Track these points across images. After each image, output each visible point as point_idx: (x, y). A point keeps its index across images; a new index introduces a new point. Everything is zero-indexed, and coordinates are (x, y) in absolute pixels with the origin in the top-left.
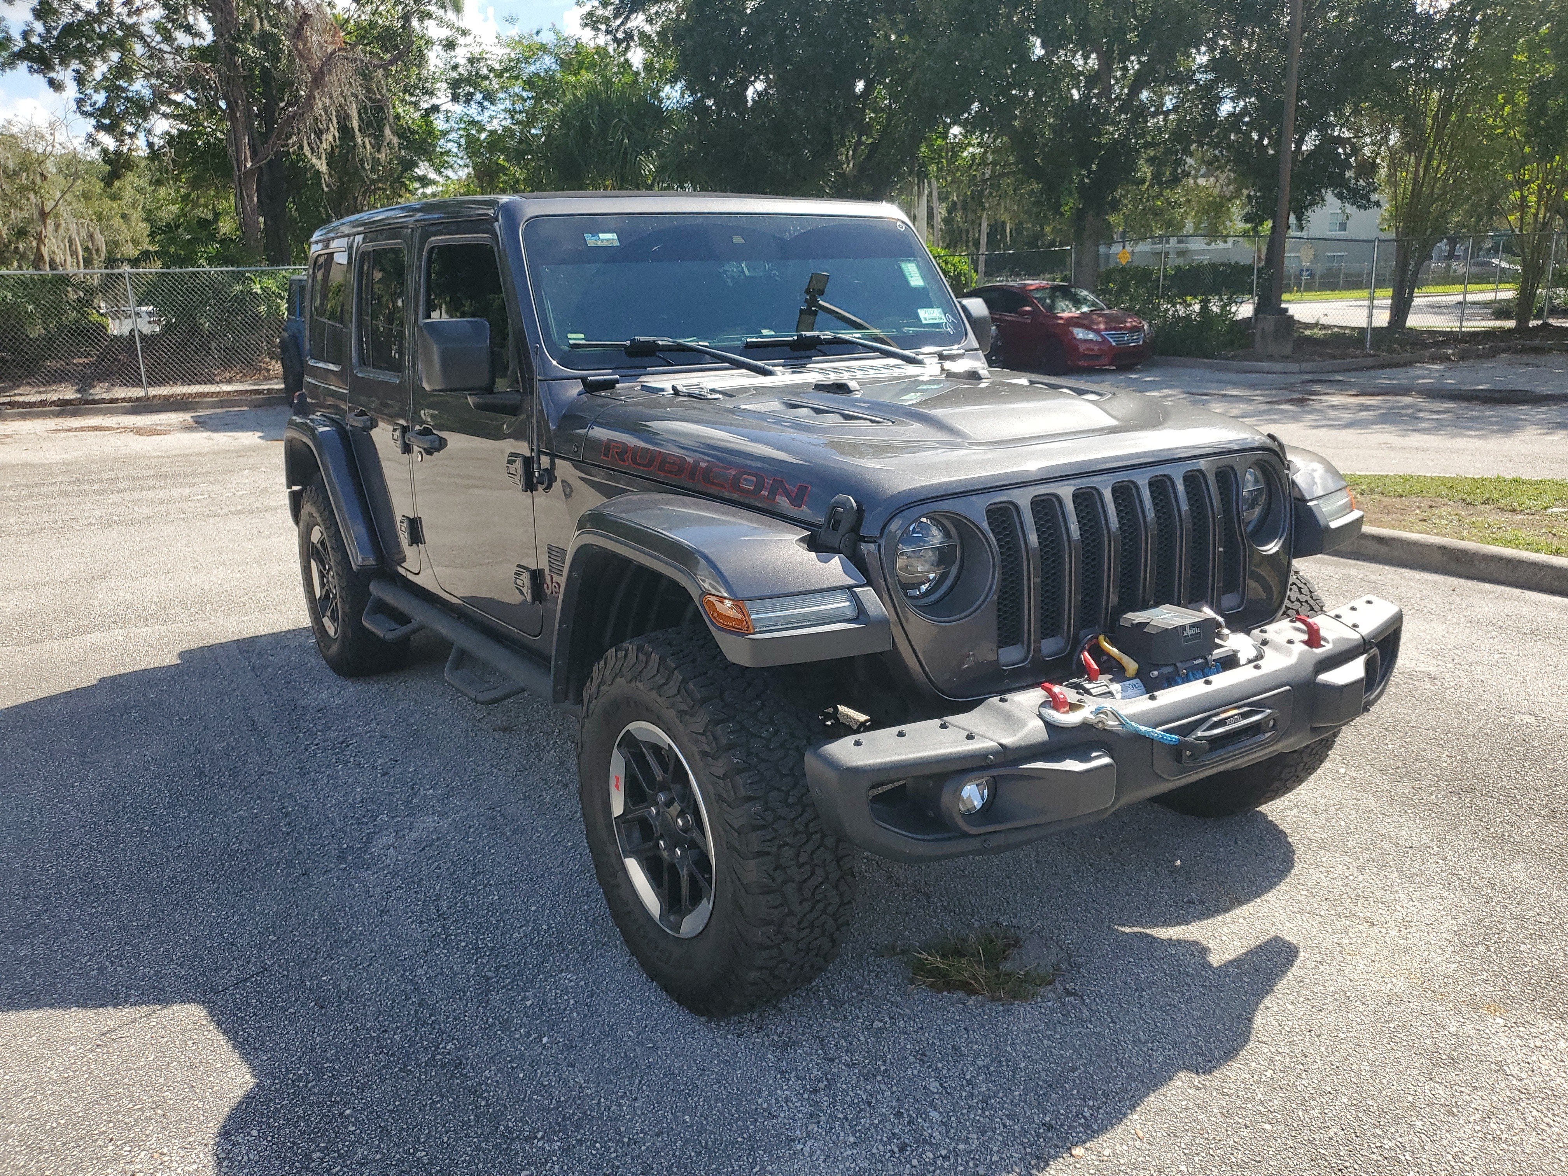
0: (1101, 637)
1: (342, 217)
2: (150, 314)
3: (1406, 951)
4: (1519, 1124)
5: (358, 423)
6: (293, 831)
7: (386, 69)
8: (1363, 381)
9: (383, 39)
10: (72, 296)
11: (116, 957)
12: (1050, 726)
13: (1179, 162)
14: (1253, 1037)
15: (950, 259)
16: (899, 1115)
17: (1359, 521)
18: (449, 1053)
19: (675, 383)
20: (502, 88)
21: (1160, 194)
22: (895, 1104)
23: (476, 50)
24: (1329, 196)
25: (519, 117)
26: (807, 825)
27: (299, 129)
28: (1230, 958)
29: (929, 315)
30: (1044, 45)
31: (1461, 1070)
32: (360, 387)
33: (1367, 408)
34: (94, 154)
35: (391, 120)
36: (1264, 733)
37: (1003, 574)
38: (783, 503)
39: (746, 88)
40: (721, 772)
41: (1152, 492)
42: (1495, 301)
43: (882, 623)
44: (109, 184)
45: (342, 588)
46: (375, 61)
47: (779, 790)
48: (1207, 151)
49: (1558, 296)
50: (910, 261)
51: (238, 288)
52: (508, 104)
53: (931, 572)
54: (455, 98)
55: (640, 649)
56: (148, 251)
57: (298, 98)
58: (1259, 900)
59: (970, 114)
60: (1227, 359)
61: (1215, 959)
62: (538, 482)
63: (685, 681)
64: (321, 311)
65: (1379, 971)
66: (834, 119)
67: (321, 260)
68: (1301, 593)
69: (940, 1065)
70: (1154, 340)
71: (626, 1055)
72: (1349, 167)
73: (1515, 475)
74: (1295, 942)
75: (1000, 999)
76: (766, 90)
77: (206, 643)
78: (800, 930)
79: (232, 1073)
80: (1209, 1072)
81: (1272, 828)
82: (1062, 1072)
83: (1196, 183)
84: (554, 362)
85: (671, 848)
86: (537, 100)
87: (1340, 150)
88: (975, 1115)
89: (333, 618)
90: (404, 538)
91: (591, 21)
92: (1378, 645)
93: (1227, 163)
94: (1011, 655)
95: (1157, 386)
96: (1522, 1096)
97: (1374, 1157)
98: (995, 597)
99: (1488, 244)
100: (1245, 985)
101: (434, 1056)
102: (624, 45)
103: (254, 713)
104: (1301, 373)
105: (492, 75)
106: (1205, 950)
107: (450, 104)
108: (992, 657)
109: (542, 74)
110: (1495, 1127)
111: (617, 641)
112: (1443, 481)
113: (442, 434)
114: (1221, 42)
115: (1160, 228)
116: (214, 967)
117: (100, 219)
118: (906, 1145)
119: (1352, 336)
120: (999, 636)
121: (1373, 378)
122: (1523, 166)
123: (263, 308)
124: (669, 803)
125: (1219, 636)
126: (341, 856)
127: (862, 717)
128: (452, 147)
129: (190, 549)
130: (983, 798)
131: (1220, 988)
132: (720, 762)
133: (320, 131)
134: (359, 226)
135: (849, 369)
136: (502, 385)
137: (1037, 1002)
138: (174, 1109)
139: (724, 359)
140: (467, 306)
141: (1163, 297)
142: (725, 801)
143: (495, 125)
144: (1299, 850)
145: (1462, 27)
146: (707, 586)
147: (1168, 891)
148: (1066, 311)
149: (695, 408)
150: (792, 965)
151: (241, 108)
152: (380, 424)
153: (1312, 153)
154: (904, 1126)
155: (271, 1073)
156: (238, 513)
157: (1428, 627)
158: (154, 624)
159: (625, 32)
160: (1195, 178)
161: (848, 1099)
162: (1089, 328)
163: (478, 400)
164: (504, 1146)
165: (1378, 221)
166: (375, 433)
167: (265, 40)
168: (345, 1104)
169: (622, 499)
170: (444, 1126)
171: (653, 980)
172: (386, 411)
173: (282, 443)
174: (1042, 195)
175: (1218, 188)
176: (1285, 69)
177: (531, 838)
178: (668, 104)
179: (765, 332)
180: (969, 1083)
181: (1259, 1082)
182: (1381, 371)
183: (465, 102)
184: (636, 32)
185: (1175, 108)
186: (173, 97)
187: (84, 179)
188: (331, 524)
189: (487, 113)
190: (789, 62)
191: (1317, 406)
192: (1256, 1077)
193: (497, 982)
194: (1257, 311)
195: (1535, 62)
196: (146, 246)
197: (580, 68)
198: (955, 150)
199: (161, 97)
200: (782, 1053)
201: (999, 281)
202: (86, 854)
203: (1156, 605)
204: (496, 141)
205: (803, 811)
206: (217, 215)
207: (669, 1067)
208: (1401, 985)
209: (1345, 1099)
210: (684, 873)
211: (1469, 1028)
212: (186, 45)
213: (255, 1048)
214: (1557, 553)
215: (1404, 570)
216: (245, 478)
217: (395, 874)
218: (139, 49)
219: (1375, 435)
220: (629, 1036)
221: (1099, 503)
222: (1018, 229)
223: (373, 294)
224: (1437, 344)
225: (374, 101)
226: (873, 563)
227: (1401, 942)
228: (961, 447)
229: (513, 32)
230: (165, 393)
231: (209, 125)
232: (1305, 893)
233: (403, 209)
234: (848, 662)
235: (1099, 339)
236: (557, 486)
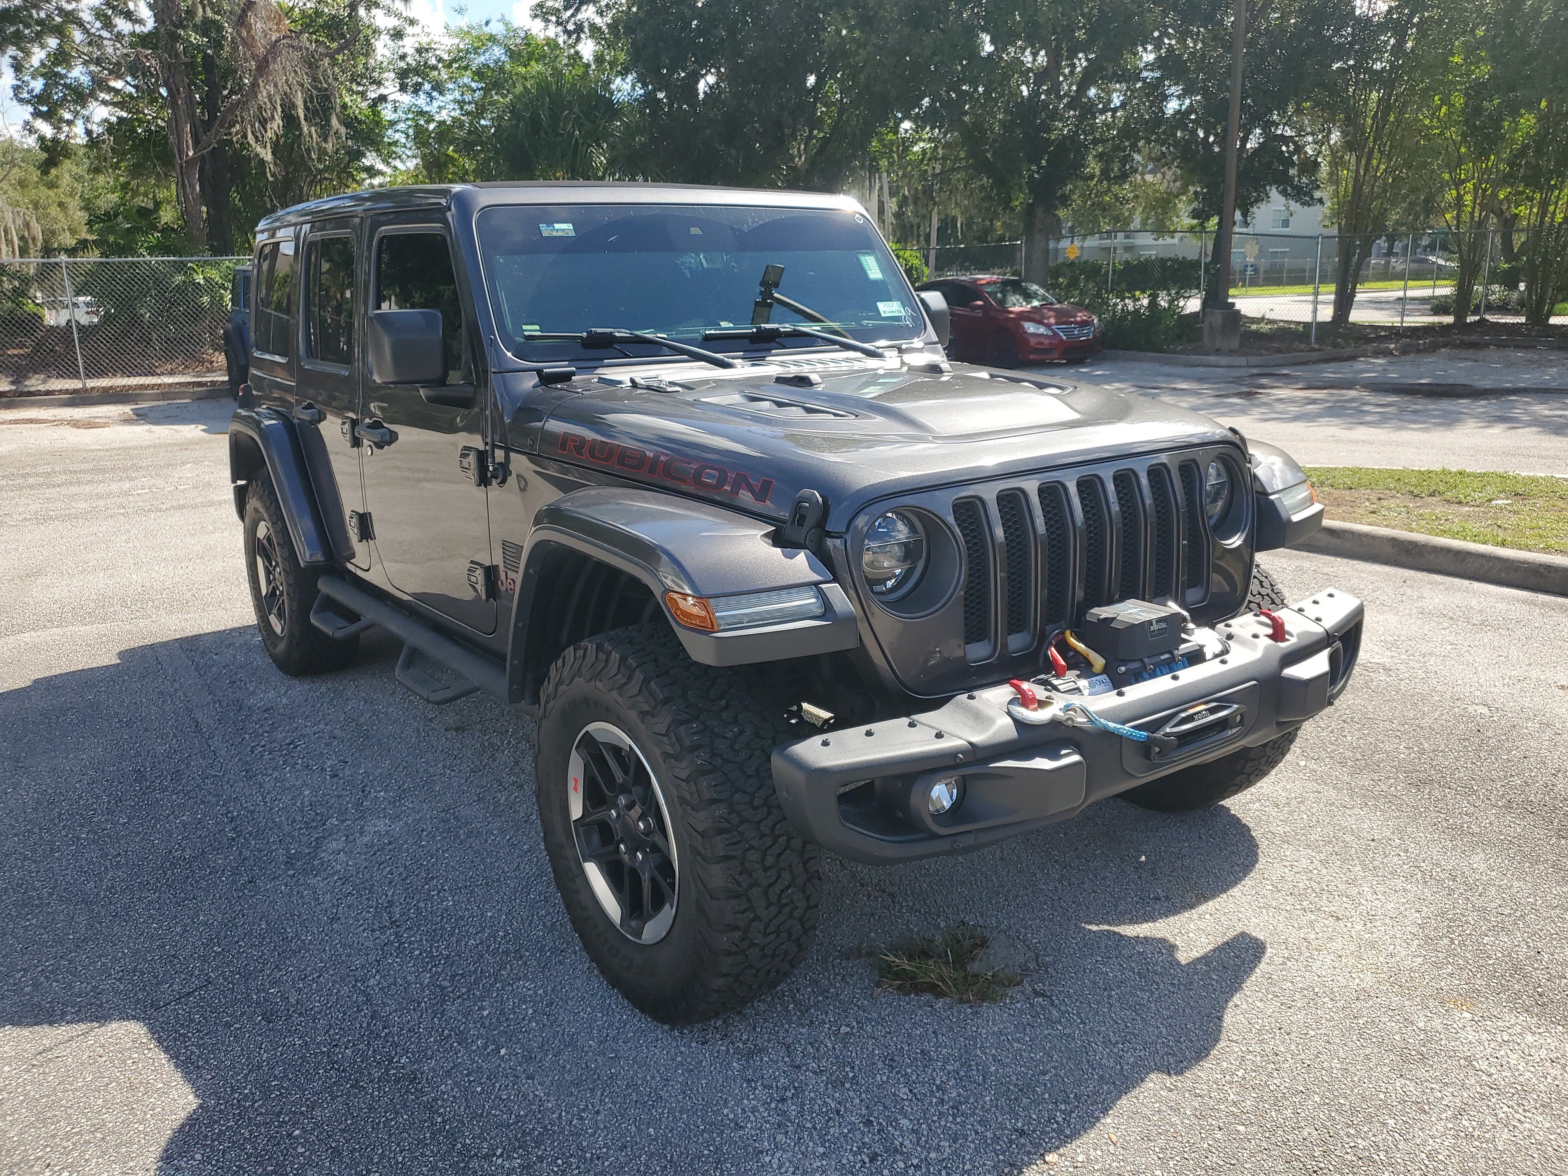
0: (1068, 633)
1: (287, 207)
2: (88, 304)
3: (1372, 945)
4: (1490, 1120)
5: (306, 415)
6: (238, 836)
7: (332, 58)
8: (1309, 375)
9: (329, 28)
10: (7, 285)
11: (52, 972)
12: (1019, 724)
13: (1127, 159)
14: (1223, 1036)
15: (901, 253)
16: (869, 1123)
17: (1319, 515)
18: (403, 1068)
19: (633, 375)
20: (451, 78)
21: (1109, 190)
22: (864, 1112)
23: (425, 40)
24: (1274, 193)
25: (468, 108)
26: (773, 828)
27: (242, 118)
28: (1198, 955)
29: (889, 308)
30: (992, 42)
31: (1431, 1066)
32: (307, 380)
33: (1313, 402)
34: (31, 141)
35: (338, 110)
36: (1232, 728)
37: (970, 569)
38: (746, 497)
39: (697, 82)
40: (684, 774)
41: (1116, 486)
42: (1433, 297)
43: (850, 619)
44: (46, 172)
45: (289, 585)
46: (321, 50)
47: (745, 792)
48: (1154, 148)
49: (1494, 293)
50: (868, 254)
51: (179, 278)
52: (457, 95)
53: (897, 567)
54: (403, 88)
55: (600, 648)
56: (86, 240)
57: (241, 87)
58: (1225, 896)
59: (920, 109)
60: (1175, 352)
61: (1183, 957)
62: (492, 477)
63: (647, 681)
64: (265, 302)
65: (1346, 966)
66: (786, 114)
67: (267, 250)
68: (1262, 586)
69: (909, 1071)
70: (1104, 334)
71: (587, 1066)
72: (1293, 164)
73: (1460, 468)
74: (1262, 938)
75: (968, 1001)
76: (717, 83)
77: (147, 642)
78: (765, 935)
79: (174, 1094)
80: (1181, 1072)
81: (1235, 822)
82: (1033, 1075)
83: (1143, 179)
84: (509, 354)
85: (632, 852)
86: (486, 91)
87: (1284, 148)
88: (946, 1121)
89: (280, 616)
90: (353, 534)
91: (541, 12)
92: (1341, 639)
93: (1173, 160)
94: (978, 651)
95: (1107, 379)
96: (1493, 1092)
97: (1348, 1157)
98: (962, 593)
99: (1425, 242)
100: (1214, 983)
101: (387, 1070)
102: (574, 36)
103: (199, 715)
104: (1248, 366)
105: (440, 65)
106: (1173, 948)
107: (398, 94)
108: (959, 653)
109: (492, 65)
110: (1466, 1123)
111: (575, 639)
112: (1391, 473)
113: (393, 427)
114: (1166, 41)
115: (1109, 224)
116: (155, 981)
117: (36, 206)
118: (877, 1155)
119: (1297, 331)
120: (966, 632)
121: (1317, 372)
122: (1459, 165)
123: (206, 299)
124: (630, 806)
125: (1185, 630)
126: (290, 862)
127: (825, 715)
128: (400, 137)
129: (130, 545)
130: (951, 797)
131: (1189, 985)
132: (684, 764)
133: (265, 120)
134: (306, 215)
135: (809, 362)
136: (455, 377)
137: (1005, 1004)
138: (114, 1132)
139: (682, 352)
140: (417, 297)
141: (1112, 291)
142: (688, 803)
143: (444, 116)
144: (1263, 844)
145: (1399, 29)
146: (669, 582)
147: (1133, 887)
148: (1017, 305)
149: (654, 401)
150: (758, 970)
151: (183, 95)
152: (329, 416)
153: (1256, 151)
154: (874, 1134)
155: (215, 1093)
156: (180, 507)
157: (1381, 618)
158: (92, 623)
159: (575, 24)
160: (1143, 174)
161: (816, 1107)
162: (1040, 322)
163: (430, 392)
164: (462, 1165)
165: (1320, 218)
166: (323, 427)
167: (207, 27)
168: (294, 1125)
169: (580, 493)
170: (398, 1145)
171: (613, 988)
172: (334, 404)
173: (227, 437)
174: (992, 190)
175: (1165, 185)
176: (1229, 68)
177: (486, 841)
178: (618, 96)
179: (724, 324)
180: (939, 1088)
181: (1231, 1083)
182: (1325, 366)
183: (413, 92)
184: (586, 24)
185: (1123, 105)
186: (112, 84)
187: (20, 167)
188: (277, 519)
189: (435, 104)
190: (740, 56)
191: (1265, 399)
192: (1228, 1077)
193: (452, 992)
194: (1204, 304)
195: (1471, 63)
196: (85, 235)
197: (530, 59)
198: (906, 145)
199: (99, 84)
200: (747, 1061)
201: (950, 276)
202: (19, 864)
203: (1122, 599)
204: (444, 132)
205: (769, 813)
206: (158, 205)
207: (633, 1078)
208: (1368, 980)
209: (1317, 1099)
210: (646, 877)
211: (1437, 1023)
212: (126, 32)
213: (198, 1067)
214: (1503, 544)
215: (1355, 562)
216: (187, 472)
217: (345, 880)
218: (78, 36)
219: (1322, 428)
220: (590, 1046)
221: (1064, 498)
222: (969, 223)
223: (321, 284)
224: (1380, 339)
225: (319, 90)
226: (839, 559)
227: (1366, 936)
228: (927, 441)
229: (462, 22)
230: (104, 385)
231: (149, 112)
232: (1270, 887)
233: (351, 198)
234: (814, 659)
235: (1050, 333)
236: (512, 480)
